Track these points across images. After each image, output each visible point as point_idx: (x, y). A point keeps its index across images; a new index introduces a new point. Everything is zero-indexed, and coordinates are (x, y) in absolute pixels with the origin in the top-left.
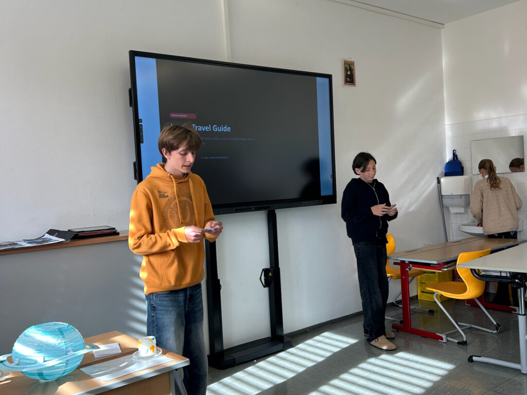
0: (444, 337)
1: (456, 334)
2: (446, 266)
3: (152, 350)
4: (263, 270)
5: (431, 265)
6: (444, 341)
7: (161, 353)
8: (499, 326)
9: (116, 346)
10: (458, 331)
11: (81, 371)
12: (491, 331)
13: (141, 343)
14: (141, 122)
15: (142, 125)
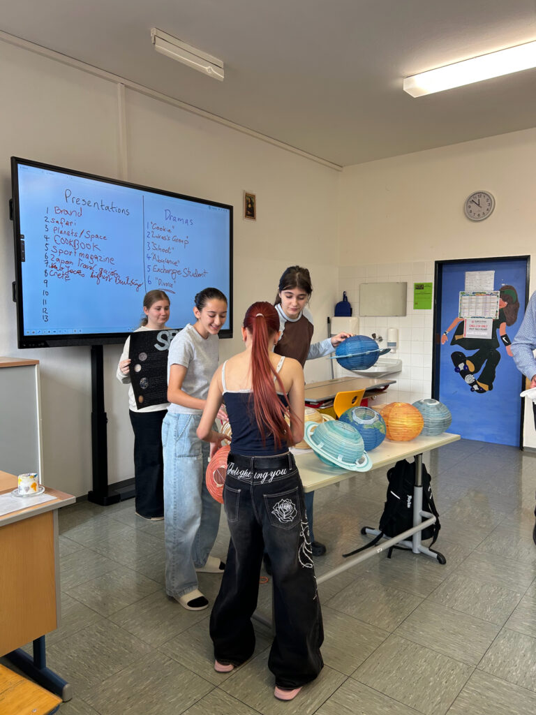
2: (324, 404)
3: (34, 488)
7: (43, 491)
14: (23, 238)
15: (23, 242)
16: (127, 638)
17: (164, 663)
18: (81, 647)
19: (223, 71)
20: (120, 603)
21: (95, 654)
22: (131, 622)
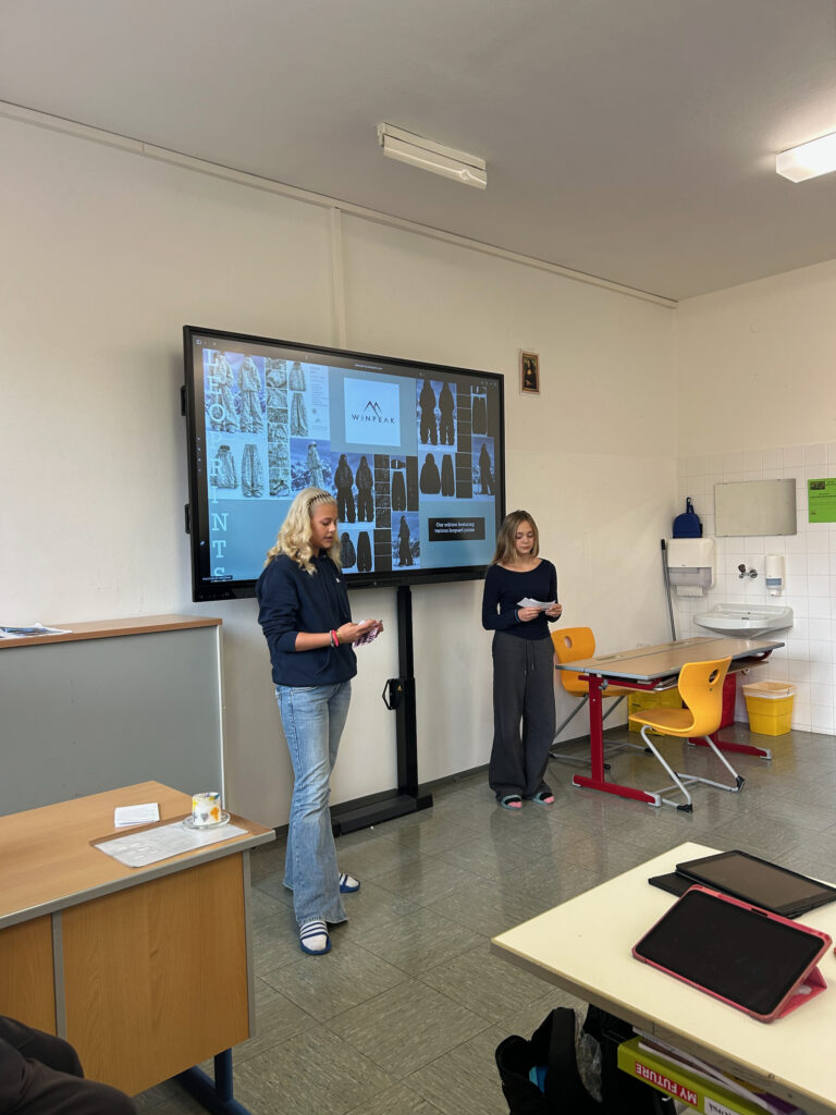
0: (656, 797)
1: (675, 793)
2: (661, 684)
4: (388, 681)
5: (639, 682)
6: (657, 804)
8: (742, 780)
10: (679, 789)
12: (729, 788)
13: (196, 802)
16: (355, 1059)
17: (414, 1107)
18: (284, 1069)
19: (484, 174)
20: (343, 1000)
21: (306, 1081)
22: (360, 1034)
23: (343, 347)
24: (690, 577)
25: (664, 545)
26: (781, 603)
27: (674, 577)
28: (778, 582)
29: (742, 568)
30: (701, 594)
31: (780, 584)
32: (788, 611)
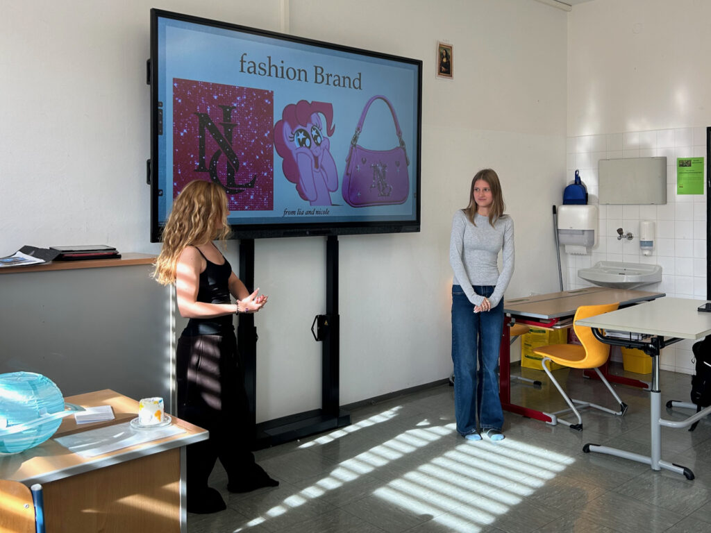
0: (553, 417)
1: (568, 415)
3: (157, 417)
4: (317, 317)
5: (541, 321)
6: (553, 423)
7: (170, 421)
8: (625, 405)
9: (107, 409)
10: (572, 412)
11: (57, 443)
12: (614, 412)
13: (142, 406)
14: (162, 106)
15: (161, 111)
23: (282, 31)
24: (576, 238)
25: (555, 210)
26: (652, 261)
27: (562, 238)
28: (650, 244)
29: (620, 231)
30: (585, 252)
31: (652, 245)
32: (658, 269)
